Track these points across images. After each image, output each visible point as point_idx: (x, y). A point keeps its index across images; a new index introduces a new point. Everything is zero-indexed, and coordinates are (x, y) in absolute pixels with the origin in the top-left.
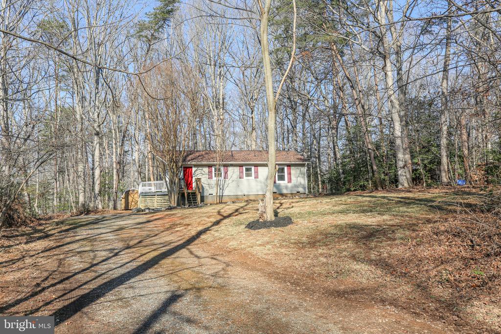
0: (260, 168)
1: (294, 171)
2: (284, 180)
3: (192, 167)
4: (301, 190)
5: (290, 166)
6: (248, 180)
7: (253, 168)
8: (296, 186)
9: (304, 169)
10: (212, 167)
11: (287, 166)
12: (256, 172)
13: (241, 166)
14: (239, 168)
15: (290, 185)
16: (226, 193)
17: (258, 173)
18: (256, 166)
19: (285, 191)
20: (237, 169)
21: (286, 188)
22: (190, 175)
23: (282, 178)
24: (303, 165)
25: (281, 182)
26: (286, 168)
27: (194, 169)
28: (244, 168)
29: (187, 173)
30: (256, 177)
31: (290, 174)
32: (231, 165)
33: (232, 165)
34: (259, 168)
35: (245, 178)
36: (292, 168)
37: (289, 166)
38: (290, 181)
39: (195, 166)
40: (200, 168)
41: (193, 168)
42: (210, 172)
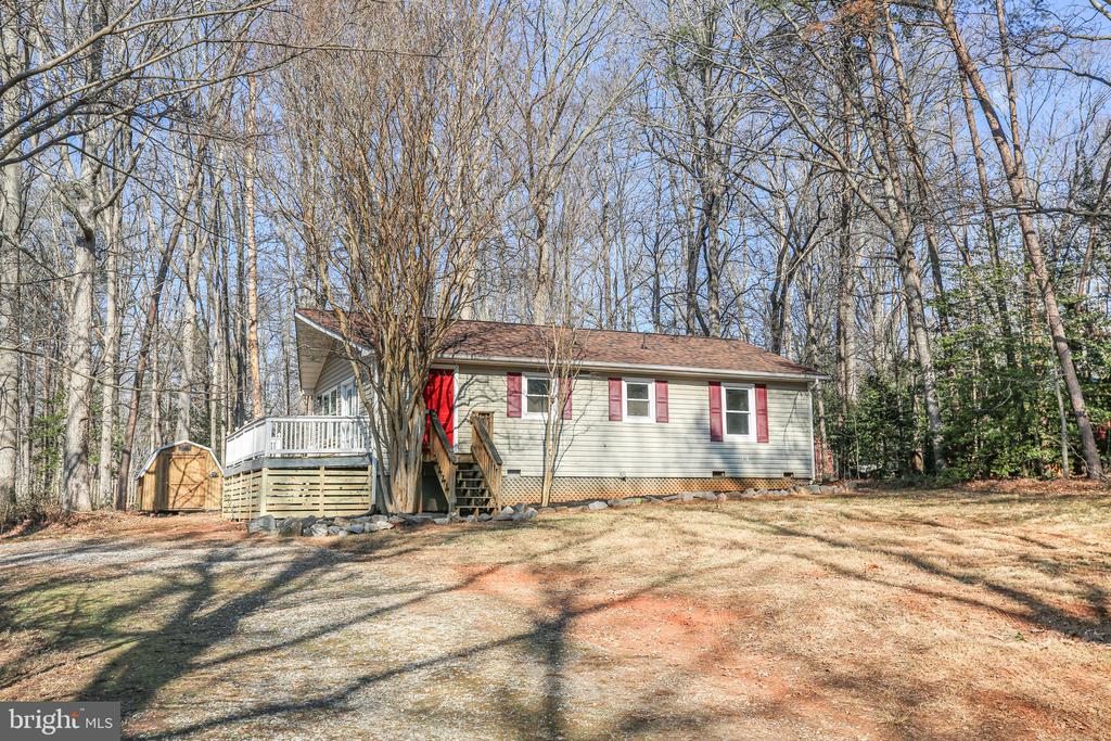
0: (673, 389)
1: (777, 402)
2: (747, 433)
3: (450, 373)
4: (796, 467)
5: (764, 386)
6: (637, 425)
7: (652, 387)
8: (783, 454)
9: (805, 400)
10: (520, 375)
11: (757, 386)
12: (663, 401)
13: (614, 376)
14: (607, 383)
15: (764, 449)
16: (565, 468)
17: (667, 403)
18: (662, 379)
19: (748, 471)
20: (601, 388)
21: (755, 458)
22: (443, 400)
23: (738, 425)
24: (802, 386)
25: (738, 438)
26: (752, 393)
27: (459, 379)
28: (624, 385)
29: (433, 391)
30: (663, 418)
31: (763, 412)
32: (582, 372)
33: (585, 373)
34: (670, 386)
35: (627, 419)
36: (771, 392)
37: (761, 385)
38: (764, 436)
39: (466, 367)
40: (480, 377)
41: (456, 375)
42: (514, 393)
